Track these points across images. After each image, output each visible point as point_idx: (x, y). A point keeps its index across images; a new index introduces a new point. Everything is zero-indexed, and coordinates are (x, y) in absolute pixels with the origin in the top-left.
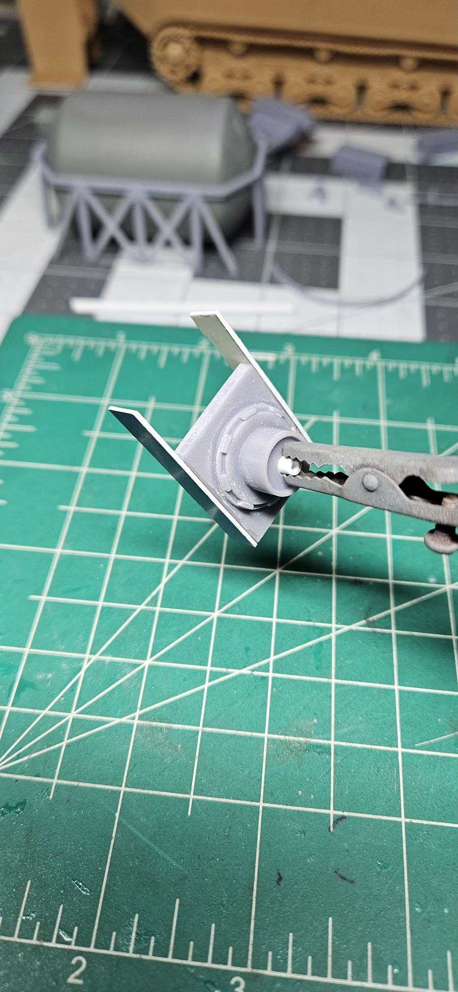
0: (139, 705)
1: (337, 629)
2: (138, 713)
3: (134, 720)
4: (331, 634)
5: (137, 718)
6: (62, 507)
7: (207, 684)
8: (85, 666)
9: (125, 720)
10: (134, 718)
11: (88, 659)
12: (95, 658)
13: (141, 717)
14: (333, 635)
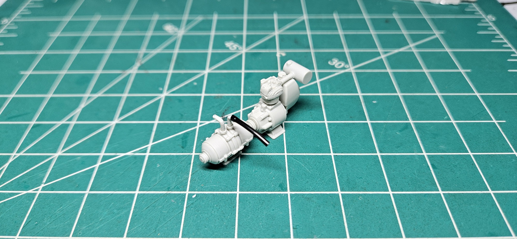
0: (44, 181)
1: (201, 124)
2: (43, 185)
3: (39, 191)
4: (196, 127)
5: (40, 189)
6: (22, 73)
7: (99, 163)
8: (11, 160)
9: (30, 191)
10: (37, 190)
11: (14, 155)
12: (19, 155)
13: (44, 189)
14: (197, 127)
